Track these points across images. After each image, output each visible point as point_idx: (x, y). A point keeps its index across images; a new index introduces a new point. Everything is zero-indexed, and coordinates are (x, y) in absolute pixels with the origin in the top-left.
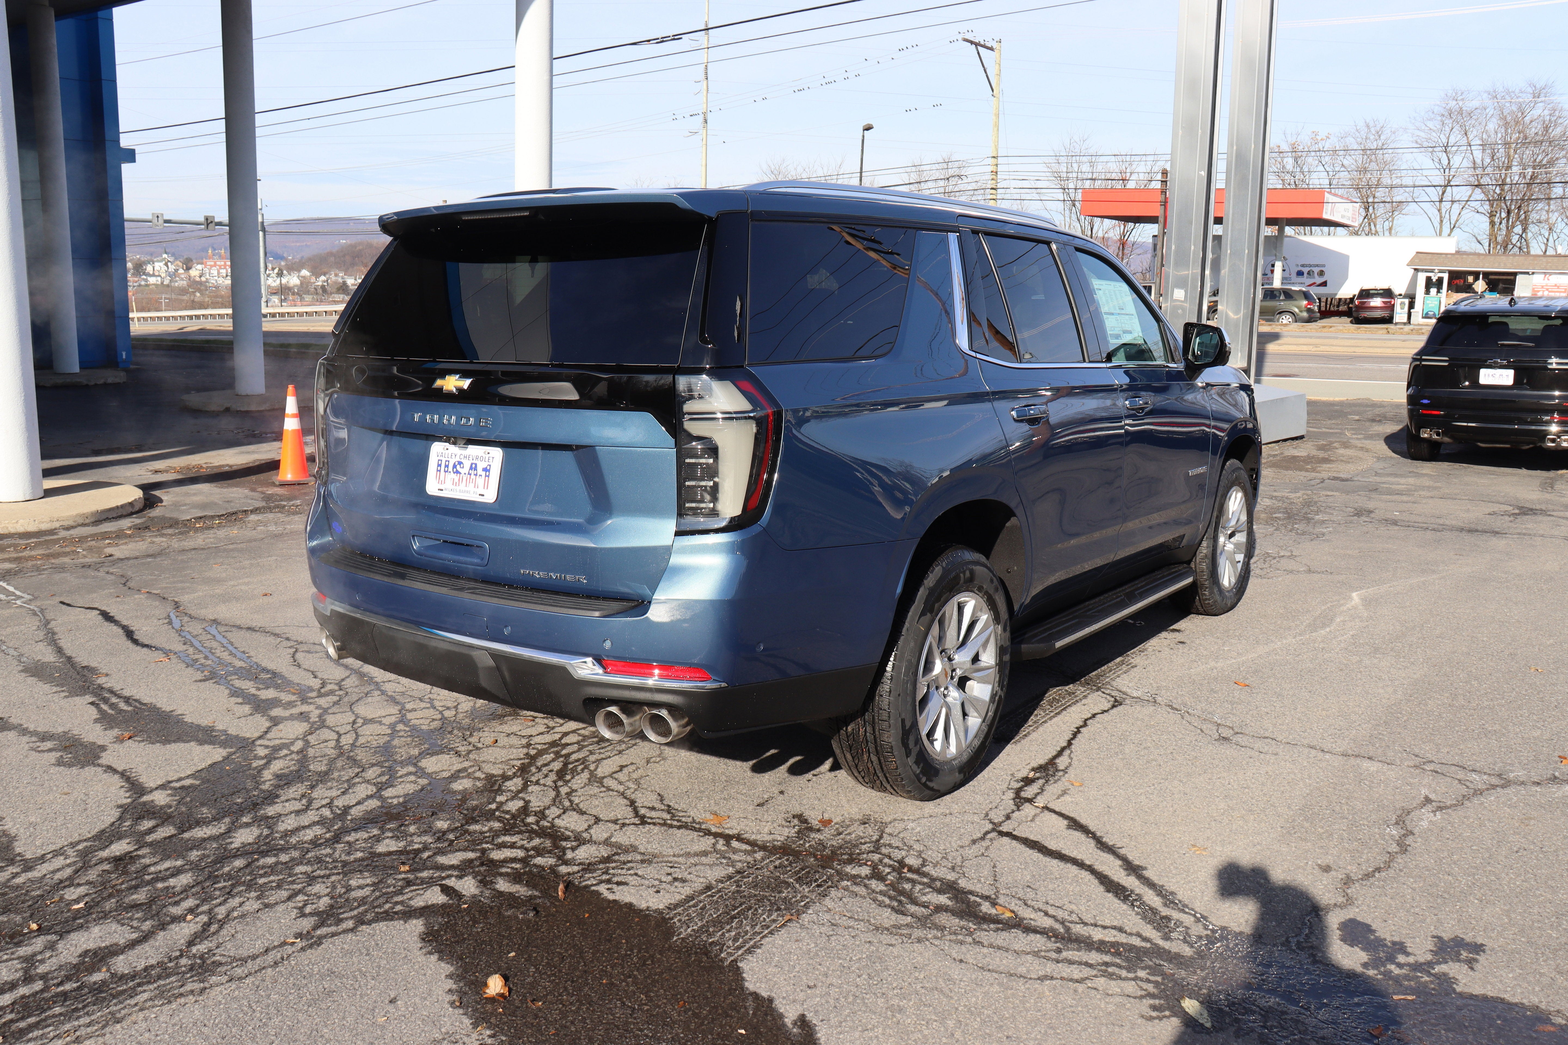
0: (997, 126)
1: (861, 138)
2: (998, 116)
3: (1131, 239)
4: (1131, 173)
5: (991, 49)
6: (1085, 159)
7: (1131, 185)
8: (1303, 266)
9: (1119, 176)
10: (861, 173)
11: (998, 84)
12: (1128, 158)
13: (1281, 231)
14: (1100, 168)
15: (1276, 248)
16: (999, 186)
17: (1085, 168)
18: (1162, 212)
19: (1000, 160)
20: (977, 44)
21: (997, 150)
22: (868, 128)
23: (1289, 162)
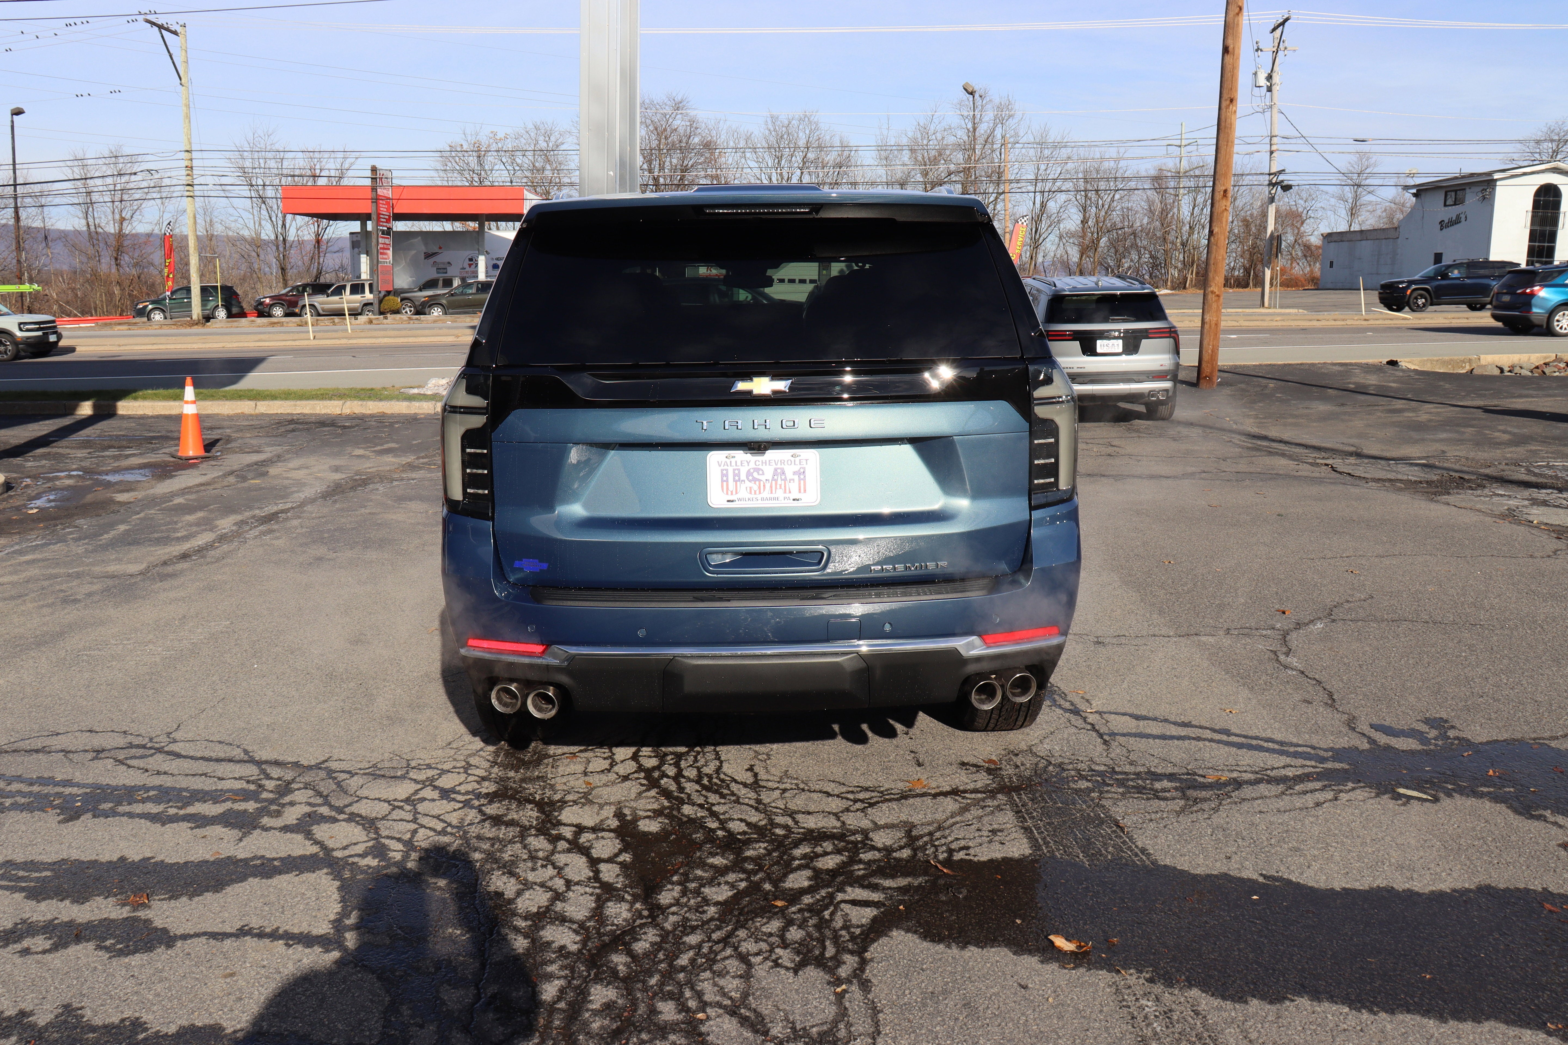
0: (188, 117)
1: (10, 124)
2: (188, 106)
3: (325, 237)
4: (321, 170)
5: (175, 33)
6: (270, 155)
7: (322, 182)
8: (498, 259)
9: (309, 173)
10: (14, 164)
11: (186, 72)
12: (317, 155)
13: (482, 226)
14: (286, 164)
15: (478, 243)
16: (196, 182)
17: (272, 164)
18: (374, 208)
19: (195, 155)
20: (161, 27)
21: (190, 143)
22: (18, 112)
23: (473, 161)
